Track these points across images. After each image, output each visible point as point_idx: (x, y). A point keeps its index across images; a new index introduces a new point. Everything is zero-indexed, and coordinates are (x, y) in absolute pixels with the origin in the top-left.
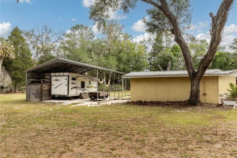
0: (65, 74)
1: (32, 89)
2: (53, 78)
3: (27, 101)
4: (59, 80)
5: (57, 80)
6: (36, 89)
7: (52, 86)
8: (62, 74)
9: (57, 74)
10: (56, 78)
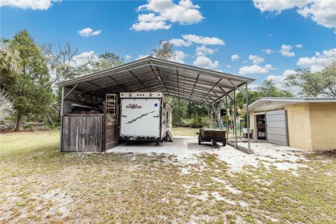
0: (155, 94)
1: (77, 123)
2: (124, 103)
3: (62, 151)
4: (140, 107)
5: (133, 107)
6: (90, 124)
7: (122, 118)
8: (147, 95)
9: (134, 95)
10: (132, 102)
